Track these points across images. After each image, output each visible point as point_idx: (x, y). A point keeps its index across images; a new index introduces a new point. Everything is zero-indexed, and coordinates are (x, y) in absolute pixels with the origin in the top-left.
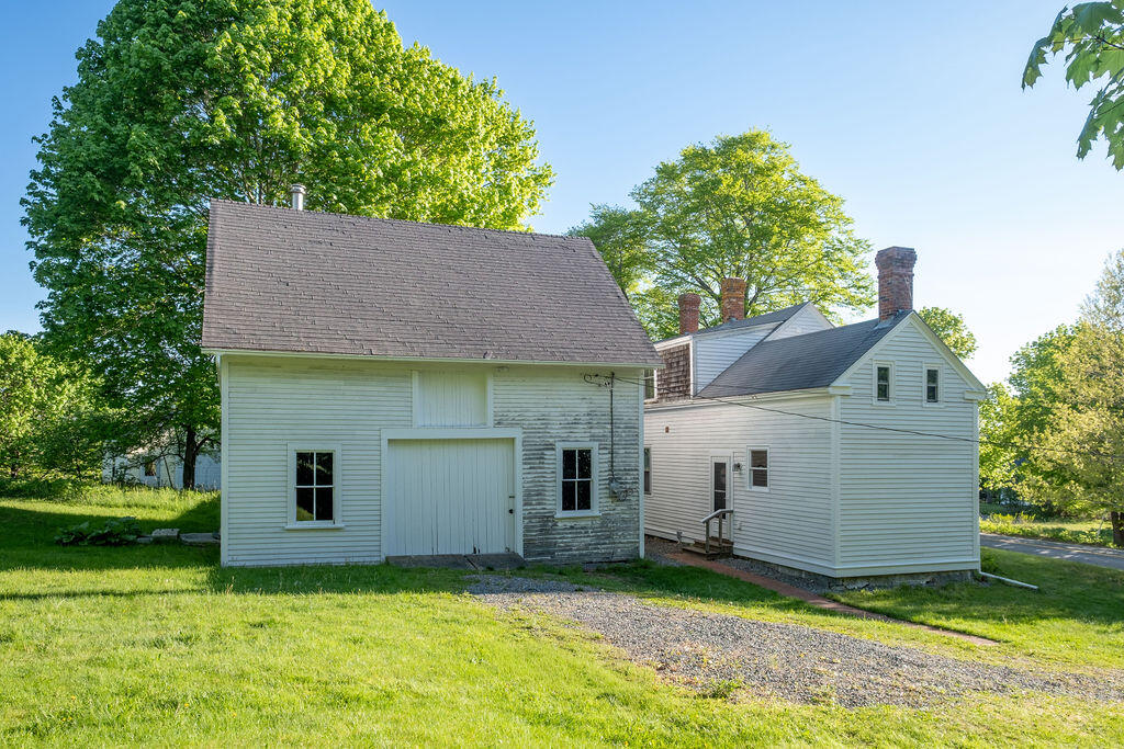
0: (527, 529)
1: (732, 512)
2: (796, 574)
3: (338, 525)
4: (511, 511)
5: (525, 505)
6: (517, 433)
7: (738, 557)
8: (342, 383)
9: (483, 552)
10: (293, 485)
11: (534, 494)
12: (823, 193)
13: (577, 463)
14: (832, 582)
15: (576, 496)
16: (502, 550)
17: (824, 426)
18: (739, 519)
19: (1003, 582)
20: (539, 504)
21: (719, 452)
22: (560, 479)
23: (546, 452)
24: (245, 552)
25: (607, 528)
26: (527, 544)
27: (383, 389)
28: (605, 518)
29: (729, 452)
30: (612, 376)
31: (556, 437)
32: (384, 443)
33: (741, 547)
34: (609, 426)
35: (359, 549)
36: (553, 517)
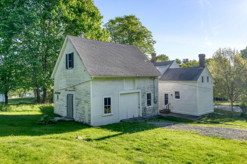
0: (142, 111)
1: (170, 104)
2: (188, 116)
3: (112, 114)
4: (139, 107)
5: (142, 106)
6: (140, 91)
7: (172, 113)
8: (112, 82)
9: (135, 117)
10: (104, 106)
11: (143, 103)
12: (147, 30)
13: (149, 96)
14: (197, 117)
15: (149, 103)
16: (138, 116)
17: (195, 87)
18: (172, 105)
19: (218, 114)
20: (144, 105)
21: (166, 91)
22: (147, 100)
23: (145, 94)
24: (96, 122)
25: (154, 109)
26: (143, 114)
27: (119, 83)
28: (154, 108)
29: (169, 92)
30: (154, 77)
31: (146, 91)
32: (119, 95)
33: (172, 111)
34: (154, 88)
35: (116, 119)
36: (146, 108)
